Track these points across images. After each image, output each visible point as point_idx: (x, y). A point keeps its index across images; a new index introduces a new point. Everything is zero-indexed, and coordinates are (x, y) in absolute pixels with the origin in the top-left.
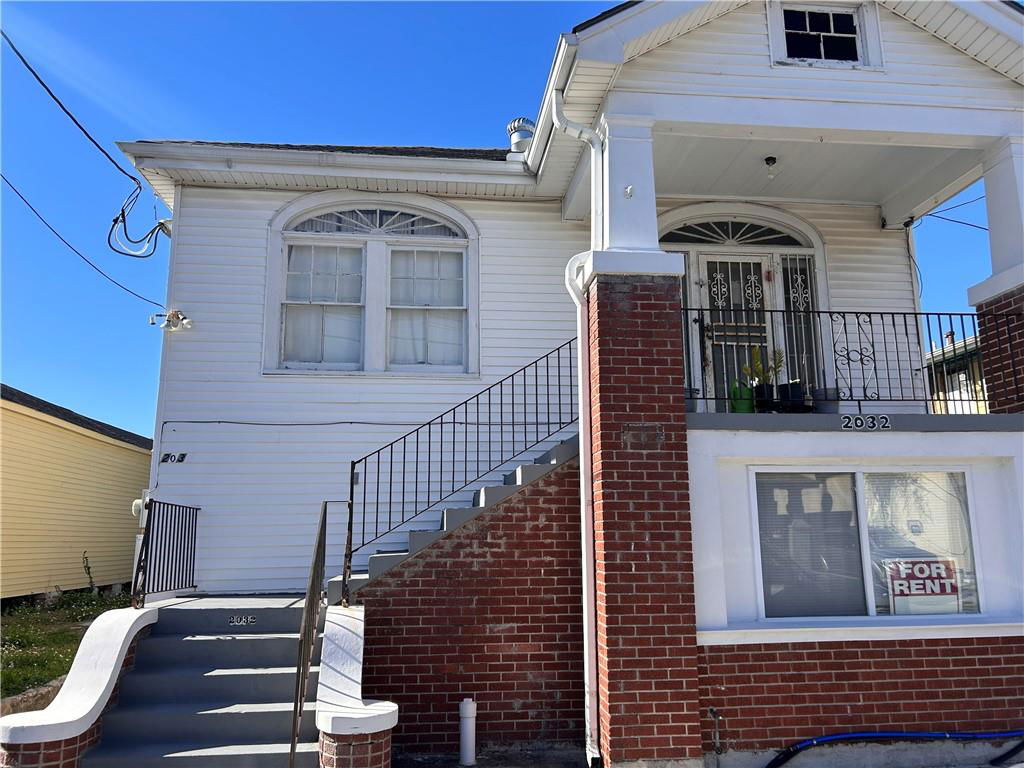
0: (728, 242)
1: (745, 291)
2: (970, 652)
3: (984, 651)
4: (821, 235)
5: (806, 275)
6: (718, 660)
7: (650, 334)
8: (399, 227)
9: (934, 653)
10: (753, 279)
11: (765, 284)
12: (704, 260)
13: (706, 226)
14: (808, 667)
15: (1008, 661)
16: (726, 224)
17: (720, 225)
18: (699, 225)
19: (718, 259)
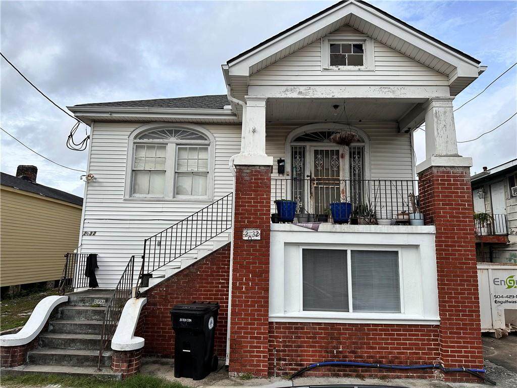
0: (325, 141)
1: (331, 163)
2: (392, 330)
3: (399, 330)
4: (369, 136)
5: (360, 155)
6: (279, 328)
7: (258, 191)
8: (182, 137)
9: (376, 330)
10: (335, 157)
11: (341, 160)
12: (313, 149)
13: (316, 133)
14: (318, 333)
15: (410, 335)
16: (325, 132)
17: (322, 133)
18: (312, 133)
19: (319, 149)
